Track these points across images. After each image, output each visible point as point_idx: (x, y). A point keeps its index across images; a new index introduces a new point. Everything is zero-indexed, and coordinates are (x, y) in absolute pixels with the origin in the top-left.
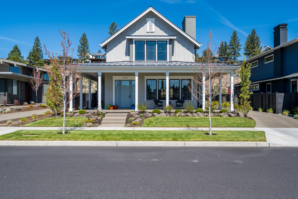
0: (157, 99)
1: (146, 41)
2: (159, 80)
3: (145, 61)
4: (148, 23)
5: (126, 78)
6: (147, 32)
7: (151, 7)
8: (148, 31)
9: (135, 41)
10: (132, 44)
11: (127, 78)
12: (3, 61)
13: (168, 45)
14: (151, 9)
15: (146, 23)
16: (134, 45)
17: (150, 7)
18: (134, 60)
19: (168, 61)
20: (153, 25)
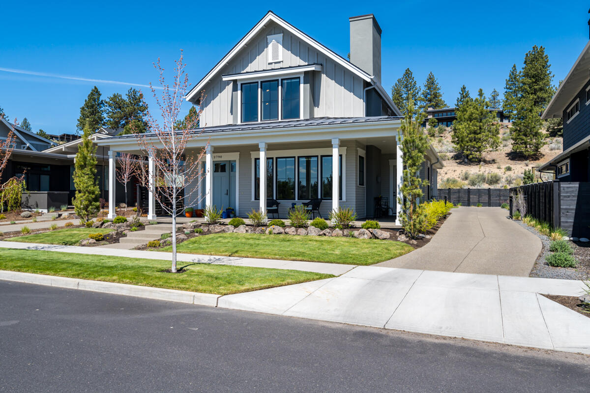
0: (275, 198)
1: (261, 82)
2: (278, 160)
3: (259, 121)
4: (270, 46)
5: (219, 157)
6: (269, 64)
7: (270, 13)
8: (270, 61)
9: (242, 84)
10: (237, 91)
11: (221, 157)
12: (98, 136)
13: (302, 86)
14: (271, 17)
15: (267, 47)
16: (239, 92)
17: (268, 12)
18: (239, 122)
19: (302, 117)
20: (280, 47)
